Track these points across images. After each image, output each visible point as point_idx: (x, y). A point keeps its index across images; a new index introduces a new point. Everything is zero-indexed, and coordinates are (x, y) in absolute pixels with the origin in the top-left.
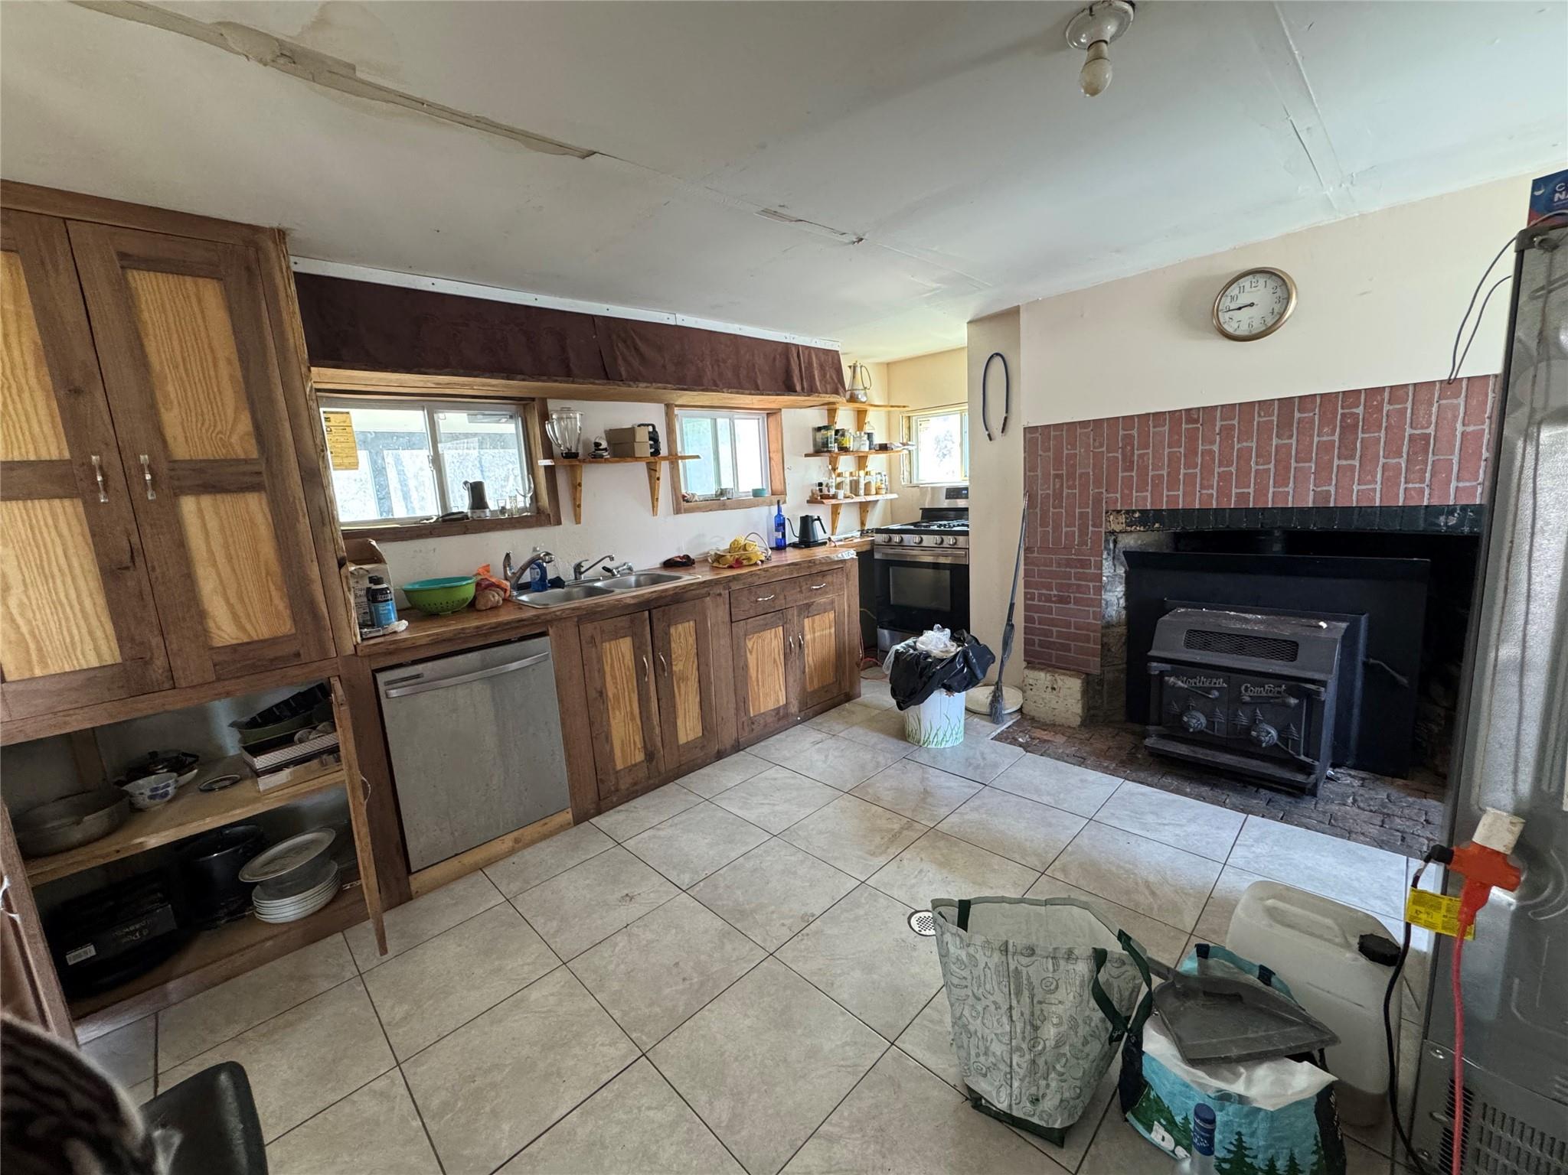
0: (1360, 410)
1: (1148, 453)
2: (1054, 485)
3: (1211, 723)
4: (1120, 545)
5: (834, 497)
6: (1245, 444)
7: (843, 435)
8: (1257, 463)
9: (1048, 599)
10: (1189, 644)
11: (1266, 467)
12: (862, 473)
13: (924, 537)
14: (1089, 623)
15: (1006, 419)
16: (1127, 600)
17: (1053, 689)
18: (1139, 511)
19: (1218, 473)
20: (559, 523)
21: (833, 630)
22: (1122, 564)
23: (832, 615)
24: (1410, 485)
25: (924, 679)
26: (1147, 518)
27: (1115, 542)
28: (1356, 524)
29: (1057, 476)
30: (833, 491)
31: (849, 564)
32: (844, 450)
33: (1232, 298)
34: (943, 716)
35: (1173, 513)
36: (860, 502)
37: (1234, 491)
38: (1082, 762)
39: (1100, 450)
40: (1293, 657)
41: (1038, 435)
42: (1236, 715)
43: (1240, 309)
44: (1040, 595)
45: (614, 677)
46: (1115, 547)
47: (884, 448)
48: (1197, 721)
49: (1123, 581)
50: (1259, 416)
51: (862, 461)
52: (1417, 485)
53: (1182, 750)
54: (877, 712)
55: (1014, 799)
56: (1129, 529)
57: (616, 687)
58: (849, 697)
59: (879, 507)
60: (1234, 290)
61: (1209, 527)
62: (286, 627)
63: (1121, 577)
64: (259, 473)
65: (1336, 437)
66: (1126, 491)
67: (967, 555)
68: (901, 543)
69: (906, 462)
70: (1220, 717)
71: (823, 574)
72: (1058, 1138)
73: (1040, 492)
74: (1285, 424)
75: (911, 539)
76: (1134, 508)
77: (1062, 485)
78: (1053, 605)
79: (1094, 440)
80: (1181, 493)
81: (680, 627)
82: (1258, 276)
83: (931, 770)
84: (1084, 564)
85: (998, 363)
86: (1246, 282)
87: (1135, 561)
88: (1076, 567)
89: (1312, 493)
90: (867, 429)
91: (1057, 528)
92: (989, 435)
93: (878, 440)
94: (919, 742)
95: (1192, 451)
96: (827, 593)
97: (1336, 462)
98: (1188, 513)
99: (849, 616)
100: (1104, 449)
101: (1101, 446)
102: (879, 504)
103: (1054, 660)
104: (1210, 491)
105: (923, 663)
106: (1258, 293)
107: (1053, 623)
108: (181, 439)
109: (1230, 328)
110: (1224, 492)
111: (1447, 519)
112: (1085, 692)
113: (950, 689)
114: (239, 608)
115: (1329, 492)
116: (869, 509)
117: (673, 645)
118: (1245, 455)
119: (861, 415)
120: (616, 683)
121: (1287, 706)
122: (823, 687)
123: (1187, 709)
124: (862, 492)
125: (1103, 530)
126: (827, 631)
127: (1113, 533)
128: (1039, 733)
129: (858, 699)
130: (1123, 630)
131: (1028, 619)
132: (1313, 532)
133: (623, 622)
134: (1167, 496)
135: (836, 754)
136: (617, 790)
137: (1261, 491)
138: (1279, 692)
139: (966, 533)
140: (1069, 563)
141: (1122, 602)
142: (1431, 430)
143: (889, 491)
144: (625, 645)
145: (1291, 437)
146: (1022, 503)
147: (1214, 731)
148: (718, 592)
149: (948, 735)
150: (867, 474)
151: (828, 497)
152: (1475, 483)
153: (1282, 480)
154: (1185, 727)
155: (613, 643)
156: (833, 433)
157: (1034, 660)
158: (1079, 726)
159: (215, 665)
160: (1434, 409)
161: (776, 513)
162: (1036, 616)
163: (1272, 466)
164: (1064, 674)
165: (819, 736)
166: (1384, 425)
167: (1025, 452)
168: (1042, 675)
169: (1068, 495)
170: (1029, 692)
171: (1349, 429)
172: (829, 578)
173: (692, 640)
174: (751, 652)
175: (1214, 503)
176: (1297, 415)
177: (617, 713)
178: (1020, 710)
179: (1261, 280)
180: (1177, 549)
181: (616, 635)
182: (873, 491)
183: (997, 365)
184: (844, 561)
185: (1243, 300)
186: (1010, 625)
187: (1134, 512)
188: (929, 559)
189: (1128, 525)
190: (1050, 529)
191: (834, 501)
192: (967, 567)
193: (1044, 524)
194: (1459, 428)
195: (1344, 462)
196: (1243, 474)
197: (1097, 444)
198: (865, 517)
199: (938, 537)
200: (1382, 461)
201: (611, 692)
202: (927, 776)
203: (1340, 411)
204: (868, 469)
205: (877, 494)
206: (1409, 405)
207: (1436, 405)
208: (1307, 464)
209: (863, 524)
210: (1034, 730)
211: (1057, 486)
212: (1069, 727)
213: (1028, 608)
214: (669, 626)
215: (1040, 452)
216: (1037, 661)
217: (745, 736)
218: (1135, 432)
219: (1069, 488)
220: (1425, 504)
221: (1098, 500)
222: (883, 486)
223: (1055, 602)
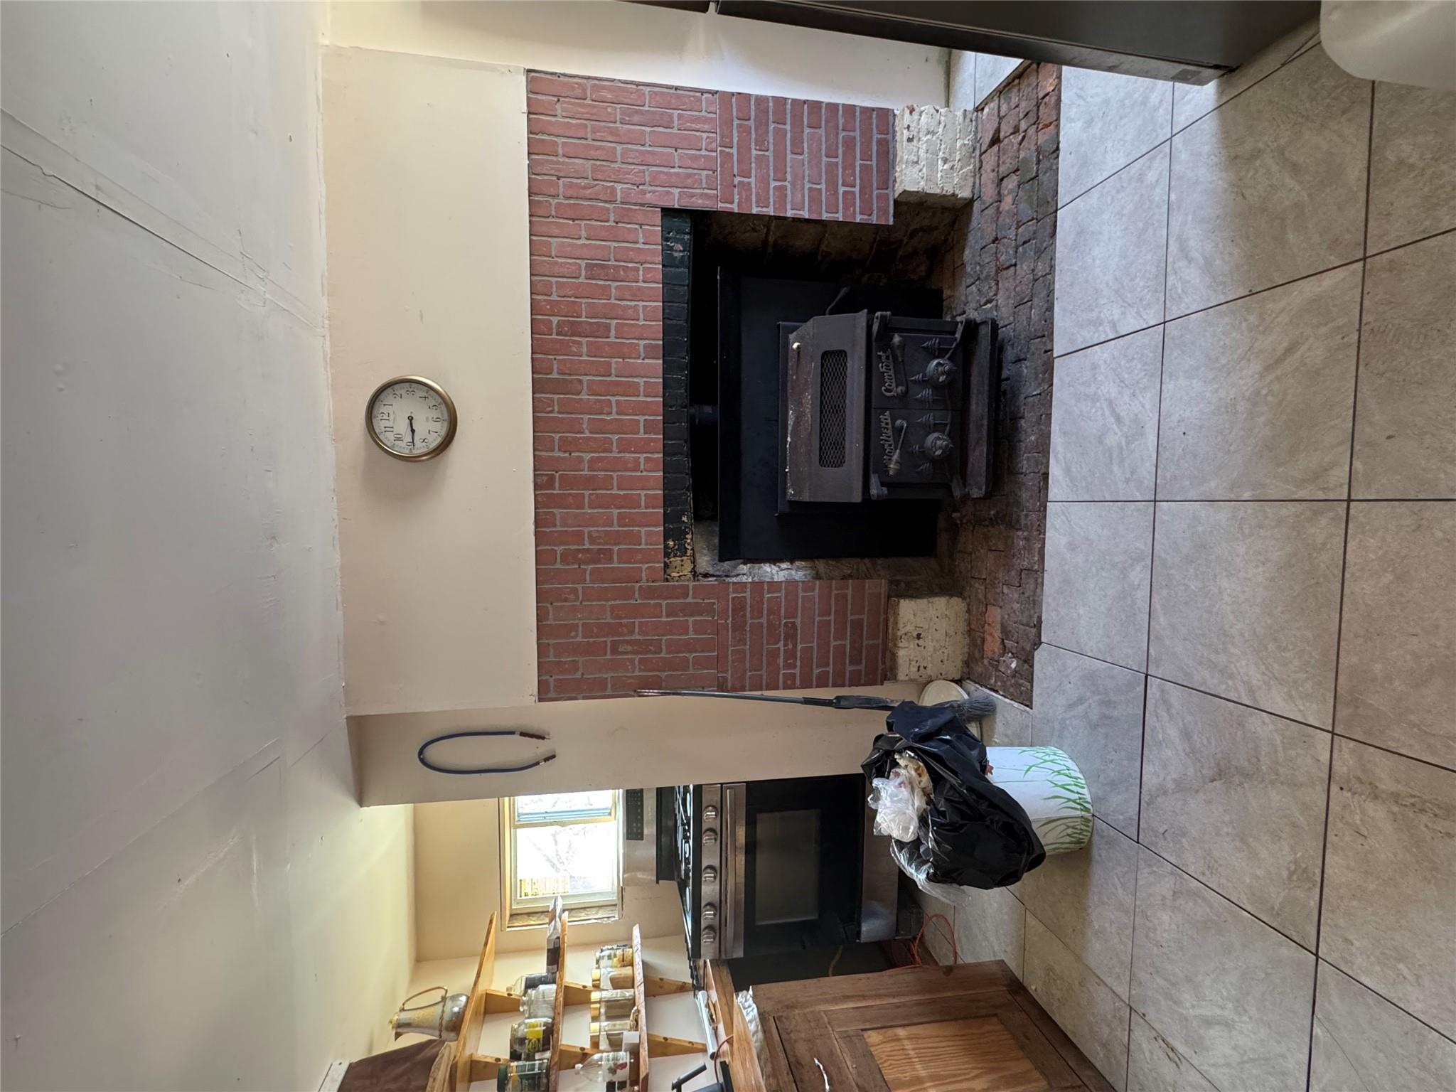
0: (555, 320)
1: (589, 532)
2: (626, 653)
3: (937, 428)
4: (710, 570)
5: (635, 1051)
6: (585, 426)
7: (522, 1041)
8: (609, 413)
9: (791, 655)
10: (840, 463)
11: (614, 405)
12: (595, 996)
13: (705, 863)
14: (820, 596)
15: (523, 734)
16: (781, 560)
17: (919, 636)
18: (666, 539)
19: (619, 452)
21: (901, 1032)
22: (735, 567)
23: (873, 1037)
24: (641, 278)
26: (673, 531)
27: (706, 575)
29: (615, 651)
30: (624, 1057)
31: (768, 1006)
32: (550, 1033)
33: (399, 439)
34: (1028, 777)
35: (667, 501)
36: (646, 996)
37: (642, 435)
39: (580, 593)
40: (842, 354)
41: (551, 680)
42: (921, 401)
43: (413, 431)
44: (787, 666)
46: (712, 576)
47: (555, 956)
48: (937, 442)
49: (757, 566)
50: (551, 412)
51: (574, 999)
52: (641, 272)
53: (978, 456)
56: (689, 552)
59: (657, 960)
60: (388, 438)
61: (686, 461)
63: (754, 567)
65: (584, 340)
66: (639, 557)
67: (731, 786)
68: (717, 906)
69: (583, 915)
70: (928, 417)
71: (795, 1066)
73: (637, 673)
74: (561, 387)
75: (709, 890)
76: (662, 547)
77: (628, 642)
78: (799, 647)
79: (566, 600)
80: (643, 493)
82: (375, 412)
84: (739, 607)
85: (437, 753)
86: (379, 425)
87: (730, 550)
88: (744, 616)
89: (646, 361)
90: (518, 991)
91: (689, 647)
92: (546, 760)
93: (539, 967)
94: (1088, 821)
95: (590, 482)
96: (832, 1053)
97: (612, 339)
98: (667, 485)
99: (864, 997)
100: (579, 587)
101: (575, 591)
102: (649, 959)
103: (875, 642)
104: (642, 460)
106: (395, 416)
107: (824, 646)
109: (434, 441)
110: (643, 447)
111: (676, 251)
112: (911, 597)
115: (644, 345)
116: (657, 977)
118: (597, 427)
119: (495, 1007)
121: (902, 346)
122: (1022, 1048)
123: (923, 454)
124: (628, 993)
125: (691, 584)
126: (908, 1045)
127: (694, 573)
128: (992, 645)
130: (821, 565)
131: (822, 683)
132: (691, 360)
134: (646, 508)
137: (643, 409)
138: (887, 358)
139: (698, 789)
140: (739, 627)
141: (784, 566)
142: (583, 263)
143: (627, 943)
145: (580, 381)
146: (653, 703)
147: (946, 425)
150: (597, 987)
151: (635, 1067)
152: (640, 230)
153: (632, 390)
154: (948, 455)
156: (514, 1064)
157: (884, 670)
158: (964, 599)
160: (560, 260)
162: (816, 671)
163: (613, 399)
164: (896, 623)
166: (573, 299)
167: (576, 699)
168: (902, 654)
169: (642, 632)
170: (929, 672)
171: (575, 329)
172: (802, 1049)
175: (656, 456)
176: (555, 375)
178: (958, 682)
179: (381, 409)
180: (713, 518)
182: (627, 971)
183: (441, 753)
184: (762, 1016)
185: (402, 427)
186: (838, 703)
187: (666, 547)
188: (741, 859)
189: (684, 553)
190: (691, 656)
191: (644, 1052)
192: (752, 786)
193: (684, 664)
194: (583, 241)
195: (613, 333)
196: (620, 428)
197: (572, 597)
198: (671, 983)
199: (705, 838)
200: (613, 301)
203: (554, 336)
204: (589, 984)
205: (632, 964)
206: (554, 280)
207: (556, 259)
208: (613, 366)
209: (682, 988)
210: (988, 653)
211: (629, 648)
212: (969, 611)
213: (806, 685)
215: (578, 675)
216: (881, 667)
218: (560, 549)
219: (632, 632)
220: (661, 266)
221: (650, 593)
222: (619, 952)
223: (795, 646)
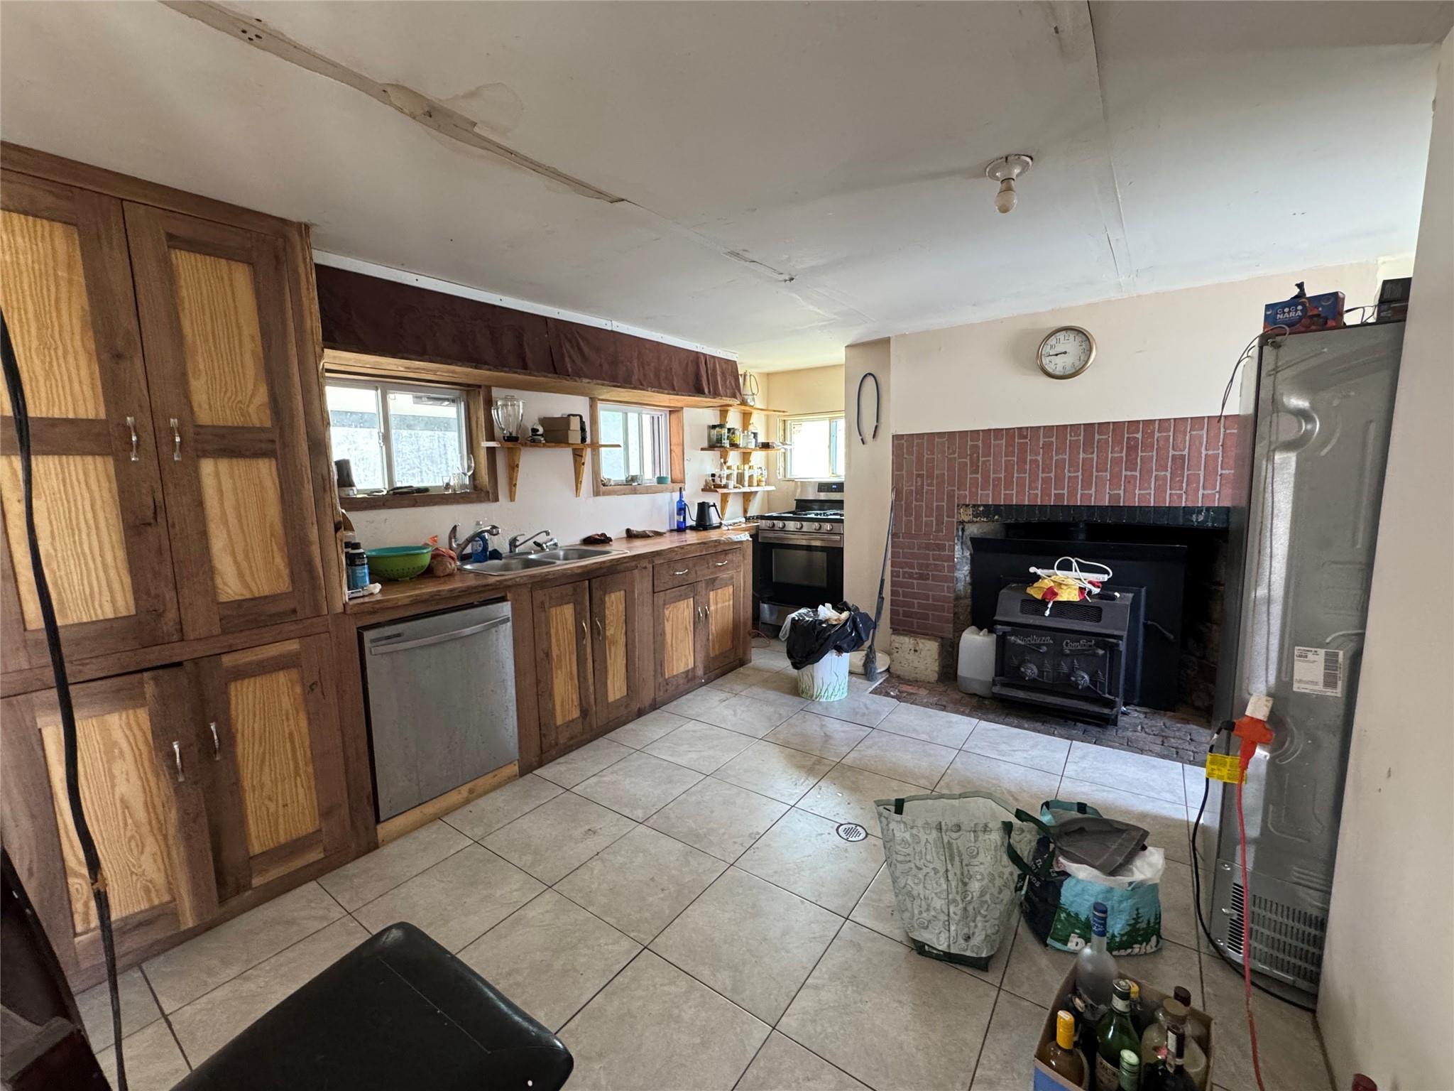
0: (1139, 436)
1: (989, 461)
2: (916, 482)
3: (1041, 672)
4: (967, 533)
5: (726, 486)
6: (1060, 456)
7: (733, 433)
8: (1069, 471)
9: (911, 576)
10: (1022, 611)
11: (1075, 474)
12: (747, 467)
13: (804, 523)
14: (945, 596)
15: (876, 427)
16: (971, 577)
17: (916, 651)
18: (984, 506)
19: (1042, 478)
20: (496, 500)
21: (731, 602)
22: (968, 548)
23: (731, 589)
24: (1173, 492)
25: (821, 641)
26: (989, 511)
27: (963, 530)
28: (1138, 519)
29: (918, 476)
30: (724, 481)
31: (745, 544)
32: (734, 445)
33: (1051, 346)
34: (833, 674)
35: (1009, 507)
36: (744, 493)
37: (1053, 492)
38: (944, 708)
39: (952, 456)
40: (1099, 619)
41: (903, 441)
42: (1059, 665)
43: (1057, 355)
44: (904, 573)
45: (558, 640)
46: (963, 533)
47: (766, 446)
48: (1031, 671)
49: (969, 562)
50: (1071, 436)
51: (746, 457)
52: (1178, 492)
53: (1021, 694)
54: (768, 674)
55: (898, 738)
56: (975, 519)
57: (559, 650)
58: (742, 662)
59: (759, 496)
60: (1052, 341)
61: (1035, 520)
62: (284, 585)
63: (967, 559)
64: (273, 441)
65: (1124, 454)
66: (974, 490)
67: (842, 540)
68: (783, 529)
69: (782, 459)
70: (1048, 667)
71: (725, 552)
72: (980, 965)
73: (905, 488)
74: (1088, 443)
75: (791, 525)
76: (979, 503)
77: (923, 484)
78: (915, 581)
79: (948, 448)
80: (1014, 492)
81: (613, 596)
82: (1069, 332)
83: (827, 719)
84: (940, 547)
85: (870, 382)
86: (1061, 335)
87: (979, 546)
88: (934, 550)
89: (1107, 496)
90: (751, 428)
91: (918, 518)
92: (862, 440)
93: (761, 439)
94: (812, 696)
95: (1022, 460)
96: (728, 569)
97: (1124, 473)
98: (1020, 508)
99: (744, 590)
100: (956, 455)
101: (954, 453)
102: (758, 495)
103: (915, 626)
104: (1036, 492)
105: (819, 628)
106: (1069, 344)
107: (914, 596)
108: (205, 406)
109: (1050, 369)
110: (1046, 492)
111: (1197, 516)
112: (941, 654)
113: (840, 650)
114: (244, 564)
115: (1119, 494)
116: (751, 498)
117: (607, 612)
118: (1060, 464)
119: (746, 417)
120: (559, 646)
121: (1095, 655)
122: (722, 653)
123: (1023, 662)
124: (746, 483)
125: (955, 520)
126: (727, 604)
127: (962, 522)
128: (905, 688)
129: (750, 665)
130: (968, 602)
131: (893, 593)
132: (1108, 524)
133: (568, 589)
134: (1005, 494)
135: (743, 708)
136: (557, 744)
137: (1072, 493)
138: (1090, 646)
139: (841, 521)
140: (927, 547)
141: (968, 578)
142: (1186, 453)
143: (767, 484)
144: (568, 611)
145: (1093, 452)
146: (889, 497)
147: (1043, 678)
148: (644, 565)
149: (836, 690)
150: (750, 468)
151: (720, 486)
152: (1214, 492)
153: (1087, 484)
154: (1021, 676)
155: (559, 608)
156: (726, 431)
157: (899, 627)
158: (937, 681)
159: (221, 620)
160: (1188, 438)
161: (678, 499)
162: (900, 590)
163: (1080, 474)
164: (924, 638)
165: (723, 696)
166: (1155, 447)
167: (893, 454)
168: (906, 639)
169: (927, 491)
170: (895, 654)
171: (1132, 448)
172: (730, 557)
173: (622, 607)
174: (668, 620)
175: (1039, 500)
176: (1097, 437)
177: (559, 672)
178: (888, 670)
179: (1072, 335)
180: (1007, 536)
181: (562, 602)
182: (755, 484)
183: (870, 384)
184: (741, 542)
185: (1059, 349)
186: (881, 598)
187: (979, 506)
188: (804, 543)
189: (975, 516)
190: (912, 518)
191: (725, 491)
192: (841, 550)
193: (908, 514)
194: (1204, 452)
195: (1129, 473)
196: (1059, 479)
197: (951, 451)
198: (748, 505)
199: (817, 524)
200: (1154, 473)
201: (555, 652)
202: (824, 723)
203: (1126, 436)
204: (751, 464)
205: (758, 485)
206: (1171, 434)
207: (1188, 435)
208: (1104, 474)
209: (745, 511)
210: (901, 685)
211: (919, 484)
212: (929, 682)
213: (893, 584)
214: (605, 595)
215: (905, 456)
216: (900, 628)
217: (661, 695)
218: (980, 444)
219: (928, 485)
220: (1183, 505)
221: (951, 496)
222: (763, 479)
223: (915, 579)
